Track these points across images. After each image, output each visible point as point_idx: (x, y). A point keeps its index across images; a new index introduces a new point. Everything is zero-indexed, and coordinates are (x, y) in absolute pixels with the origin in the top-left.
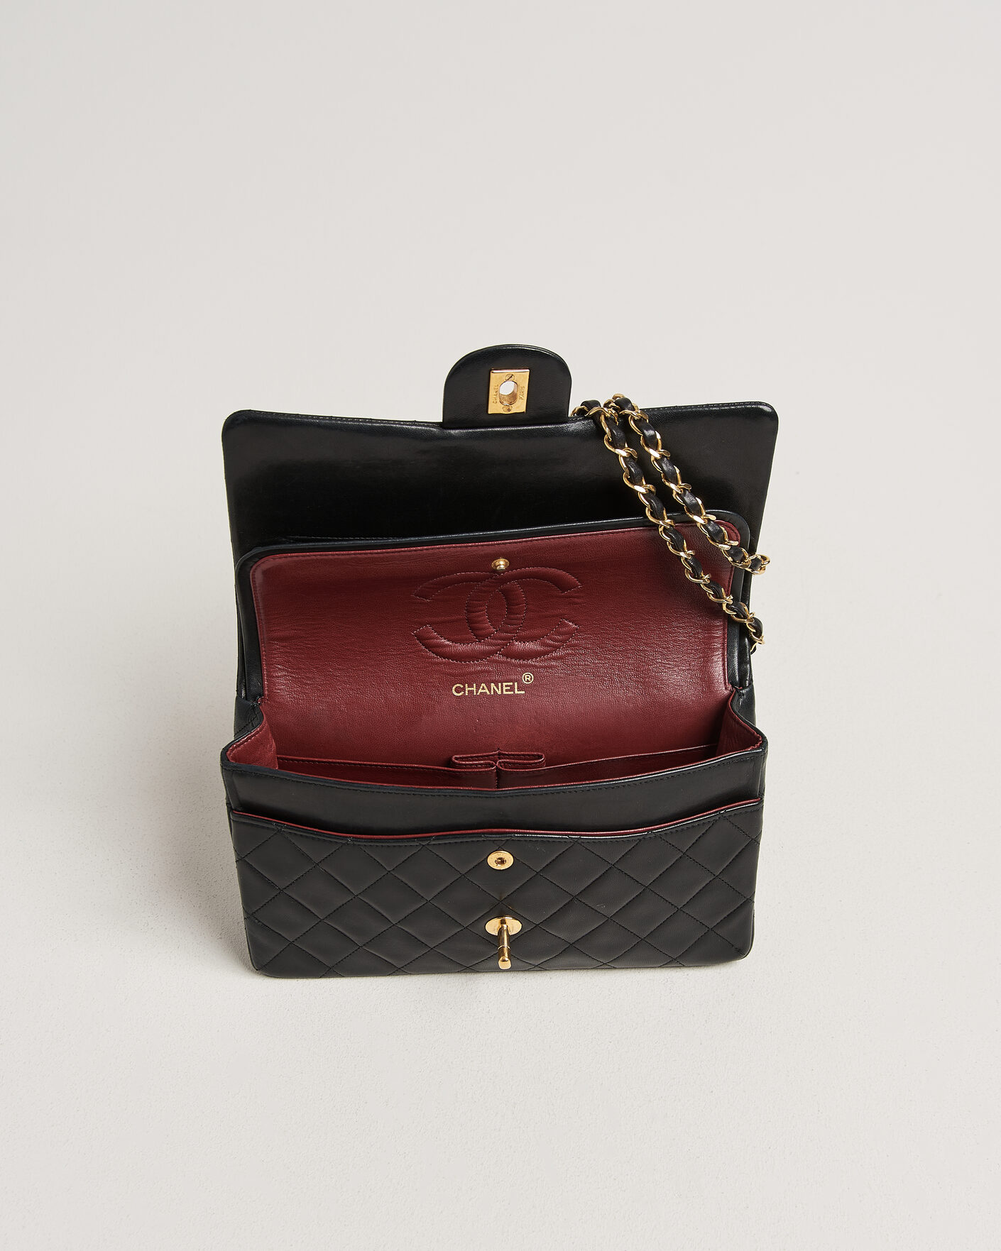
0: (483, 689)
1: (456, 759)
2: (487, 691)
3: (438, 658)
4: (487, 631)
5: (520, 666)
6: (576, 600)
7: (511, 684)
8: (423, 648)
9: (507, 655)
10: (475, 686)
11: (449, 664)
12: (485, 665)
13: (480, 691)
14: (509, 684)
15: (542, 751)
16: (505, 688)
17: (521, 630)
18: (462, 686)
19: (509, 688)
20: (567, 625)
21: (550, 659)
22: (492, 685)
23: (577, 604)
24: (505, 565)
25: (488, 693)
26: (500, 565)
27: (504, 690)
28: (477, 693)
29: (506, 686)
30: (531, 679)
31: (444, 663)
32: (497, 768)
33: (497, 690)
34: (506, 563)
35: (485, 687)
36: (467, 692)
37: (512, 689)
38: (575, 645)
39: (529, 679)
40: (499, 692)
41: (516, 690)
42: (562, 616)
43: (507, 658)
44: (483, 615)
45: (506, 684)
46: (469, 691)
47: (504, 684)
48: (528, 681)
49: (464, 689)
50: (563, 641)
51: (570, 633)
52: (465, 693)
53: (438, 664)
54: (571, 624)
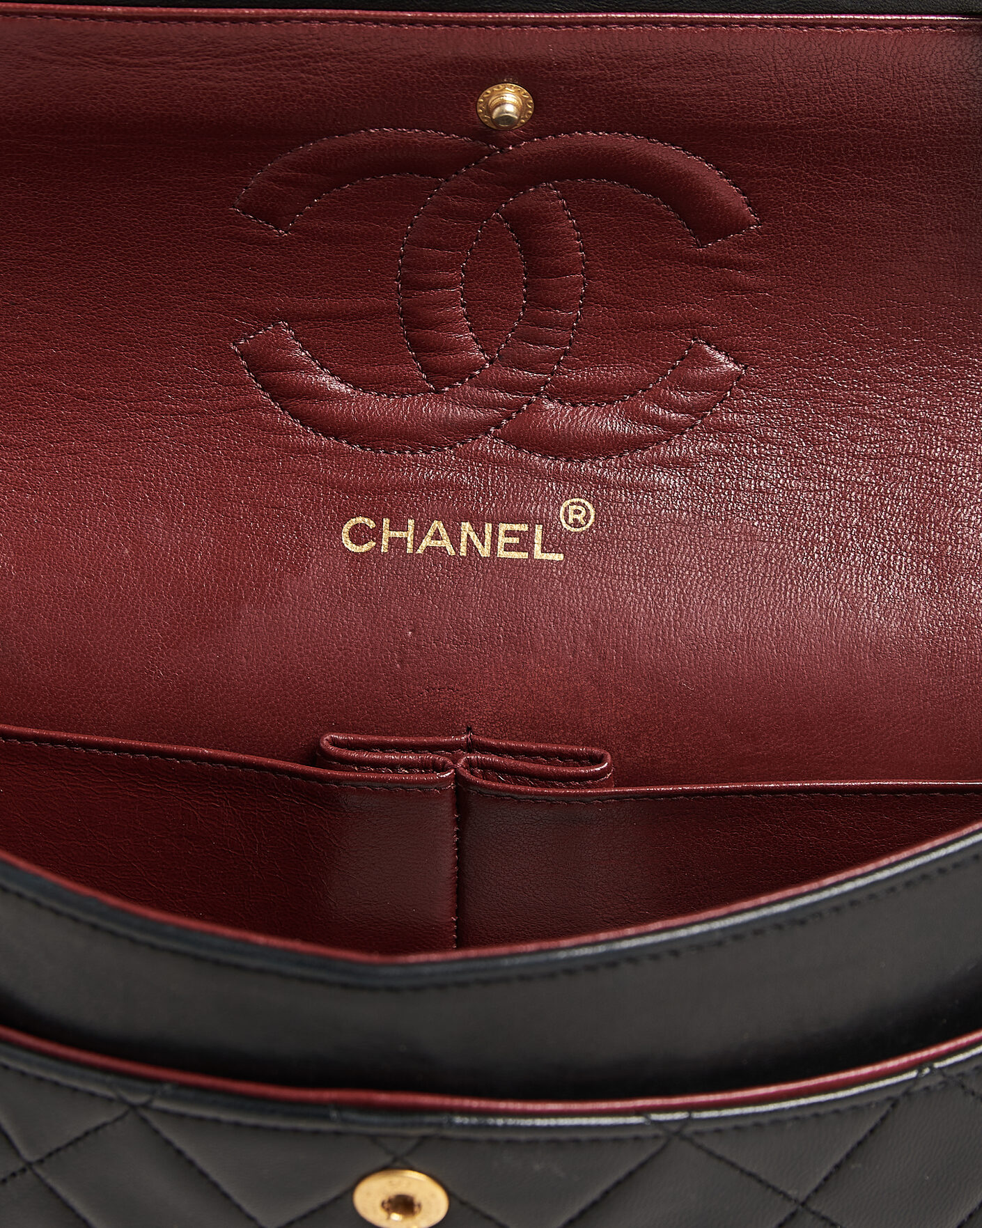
0: (437, 538)
1: (334, 742)
2: (446, 543)
3: (306, 435)
4: (464, 356)
5: (556, 476)
6: (741, 276)
7: (524, 528)
8: (265, 397)
9: (519, 440)
10: (411, 528)
11: (338, 453)
12: (446, 465)
13: (427, 542)
14: (516, 527)
15: (602, 744)
16: (502, 540)
17: (570, 365)
18: (372, 525)
19: (516, 540)
20: (712, 362)
21: (649, 464)
22: (466, 527)
23: (744, 290)
24: (522, 110)
25: (451, 550)
26: (503, 103)
27: (500, 545)
28: (416, 547)
29: (509, 534)
30: (587, 518)
31: (325, 452)
32: (458, 777)
33: (479, 546)
34: (525, 101)
35: (443, 532)
36: (385, 543)
37: (525, 543)
38: (731, 428)
39: (580, 517)
40: (485, 552)
41: (538, 548)
42: (694, 327)
43: (519, 448)
44: (452, 302)
45: (508, 527)
46: (391, 540)
47: (503, 527)
48: (576, 524)
49: (376, 534)
50: (696, 411)
51: (720, 386)
52: (379, 545)
53: (303, 451)
54: (720, 357)
